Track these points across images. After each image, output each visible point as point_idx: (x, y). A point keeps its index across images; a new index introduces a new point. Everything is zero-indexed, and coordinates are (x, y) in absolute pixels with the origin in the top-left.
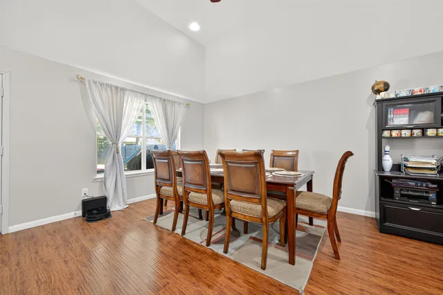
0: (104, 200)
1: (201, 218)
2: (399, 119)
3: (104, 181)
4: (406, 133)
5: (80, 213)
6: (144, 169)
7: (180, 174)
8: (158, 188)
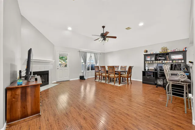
0: (83, 76)
1: (104, 80)
2: (148, 59)
3: (83, 72)
4: (150, 62)
5: (79, 79)
6: (90, 70)
7: (100, 71)
8: (96, 73)
